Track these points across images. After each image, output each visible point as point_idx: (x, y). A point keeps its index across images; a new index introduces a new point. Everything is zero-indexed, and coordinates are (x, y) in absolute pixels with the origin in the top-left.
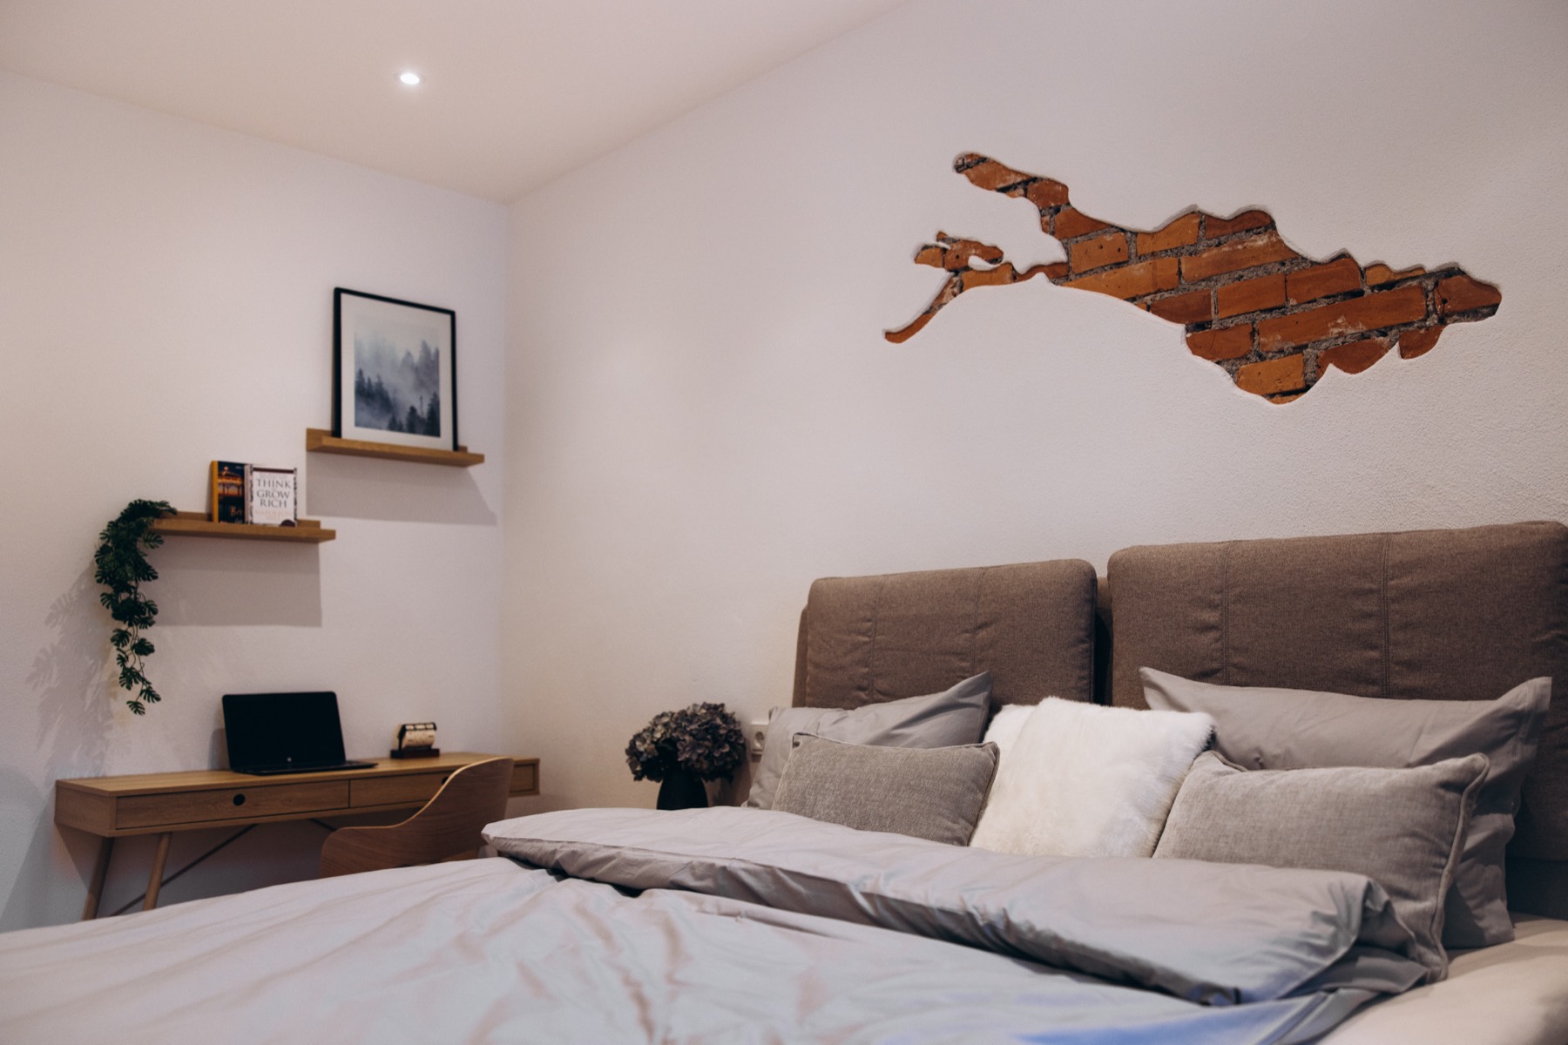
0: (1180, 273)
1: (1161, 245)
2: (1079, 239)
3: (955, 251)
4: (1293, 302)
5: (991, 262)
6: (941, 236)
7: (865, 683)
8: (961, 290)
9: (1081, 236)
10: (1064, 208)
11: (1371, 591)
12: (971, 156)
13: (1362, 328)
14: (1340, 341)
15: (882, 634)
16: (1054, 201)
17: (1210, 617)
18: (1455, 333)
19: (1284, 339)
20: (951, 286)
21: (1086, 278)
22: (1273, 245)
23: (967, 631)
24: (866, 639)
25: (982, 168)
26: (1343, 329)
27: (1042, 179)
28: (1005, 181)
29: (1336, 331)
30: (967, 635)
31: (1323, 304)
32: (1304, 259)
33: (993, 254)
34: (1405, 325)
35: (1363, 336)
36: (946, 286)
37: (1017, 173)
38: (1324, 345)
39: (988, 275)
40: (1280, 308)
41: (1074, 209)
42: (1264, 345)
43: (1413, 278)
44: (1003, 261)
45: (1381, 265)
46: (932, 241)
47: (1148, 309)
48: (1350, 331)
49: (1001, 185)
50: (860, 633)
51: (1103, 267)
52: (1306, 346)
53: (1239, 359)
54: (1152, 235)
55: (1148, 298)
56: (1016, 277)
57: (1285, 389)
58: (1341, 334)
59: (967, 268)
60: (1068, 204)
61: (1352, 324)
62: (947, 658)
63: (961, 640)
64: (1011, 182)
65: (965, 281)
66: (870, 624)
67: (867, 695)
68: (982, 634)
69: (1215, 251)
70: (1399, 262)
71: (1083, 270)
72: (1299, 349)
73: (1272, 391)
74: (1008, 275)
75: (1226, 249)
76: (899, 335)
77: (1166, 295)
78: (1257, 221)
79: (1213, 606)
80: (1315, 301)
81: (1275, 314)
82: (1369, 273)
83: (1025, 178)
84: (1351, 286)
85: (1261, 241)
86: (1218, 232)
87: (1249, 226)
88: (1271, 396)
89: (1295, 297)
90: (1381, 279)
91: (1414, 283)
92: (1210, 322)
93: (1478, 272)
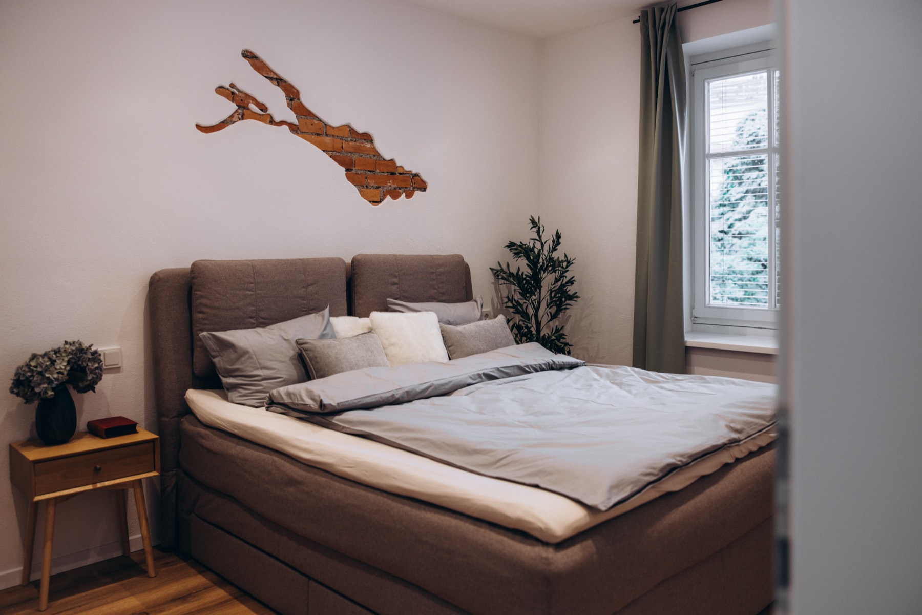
0: (342, 147)
1: (336, 134)
2: (302, 116)
3: (240, 97)
4: (378, 171)
5: (262, 110)
6: (232, 85)
7: (254, 315)
8: (243, 119)
9: (304, 116)
10: (296, 100)
11: (434, 272)
12: (251, 52)
13: (396, 185)
14: (390, 188)
15: (261, 290)
16: (293, 95)
17: (395, 280)
18: (417, 193)
19: (375, 183)
20: (237, 113)
21: (305, 135)
22: (372, 148)
23: (304, 287)
24: (252, 293)
25: (255, 61)
26: (391, 184)
27: (285, 82)
28: (268, 74)
29: (389, 184)
30: (304, 289)
31: (386, 174)
32: (381, 157)
33: (263, 107)
34: (406, 188)
35: (395, 189)
36: (234, 113)
37: (275, 74)
38: (385, 188)
39: (259, 116)
40: (373, 171)
41: (301, 103)
42: (369, 183)
43: (408, 174)
44: (268, 113)
45: (401, 167)
46: (227, 86)
47: (331, 157)
48: (393, 186)
49: (266, 75)
50: (247, 289)
51: (312, 133)
52: (380, 187)
53: (361, 186)
54: (333, 128)
55: (331, 153)
56: (272, 122)
57: (375, 201)
58: (390, 186)
59: (248, 109)
60: (299, 99)
61: (394, 184)
62: (297, 299)
63: (302, 292)
64: (271, 76)
65: (246, 114)
66: (253, 285)
67: (254, 320)
68: (311, 288)
69: (354, 143)
70: (407, 168)
71: (304, 131)
72: (378, 188)
73: (371, 200)
74: (268, 120)
75: (358, 144)
76: (204, 128)
77: (337, 154)
78: (367, 137)
79: (396, 277)
80: (384, 172)
81: (372, 173)
82: (398, 168)
83: (278, 78)
84: (394, 171)
85: (369, 145)
86: (356, 137)
87: (366, 138)
88: (370, 202)
89: (379, 169)
90: (401, 172)
91: (408, 175)
92: (352, 170)
93: (424, 177)
